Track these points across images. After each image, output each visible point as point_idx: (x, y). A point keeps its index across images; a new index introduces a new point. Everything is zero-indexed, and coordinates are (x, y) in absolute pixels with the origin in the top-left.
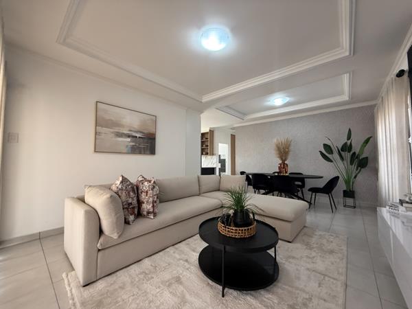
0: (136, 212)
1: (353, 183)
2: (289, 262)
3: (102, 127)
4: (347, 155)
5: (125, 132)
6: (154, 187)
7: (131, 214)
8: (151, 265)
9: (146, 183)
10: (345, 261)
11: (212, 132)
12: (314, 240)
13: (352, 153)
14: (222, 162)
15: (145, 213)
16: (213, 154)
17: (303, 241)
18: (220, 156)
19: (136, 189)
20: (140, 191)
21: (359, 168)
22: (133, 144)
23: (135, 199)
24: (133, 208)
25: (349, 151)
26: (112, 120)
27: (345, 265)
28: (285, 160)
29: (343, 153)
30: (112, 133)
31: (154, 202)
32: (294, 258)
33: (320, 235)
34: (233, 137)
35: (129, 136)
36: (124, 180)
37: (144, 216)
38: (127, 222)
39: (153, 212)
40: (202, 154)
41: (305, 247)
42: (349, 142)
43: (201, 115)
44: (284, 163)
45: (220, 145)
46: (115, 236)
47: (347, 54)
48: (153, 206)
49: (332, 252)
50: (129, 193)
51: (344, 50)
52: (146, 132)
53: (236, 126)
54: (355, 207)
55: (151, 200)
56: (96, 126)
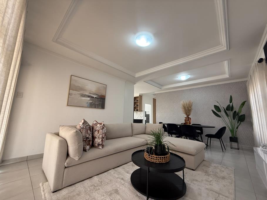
0: (91, 144)
1: (236, 132)
2: (194, 183)
3: (73, 90)
4: (231, 113)
5: (87, 94)
6: (103, 128)
7: (88, 145)
8: (99, 181)
9: (98, 125)
10: (233, 184)
11: (141, 96)
12: (210, 169)
13: (233, 112)
14: (147, 116)
15: (96, 145)
16: (141, 111)
17: (203, 170)
18: (146, 112)
19: (92, 129)
20: (94, 130)
21: (239, 122)
22: (91, 101)
23: (91, 135)
24: (89, 141)
25: (232, 110)
26: (79, 86)
27: (233, 188)
28: (189, 115)
29: (227, 112)
30: (79, 94)
31: (103, 138)
32: (196, 180)
33: (215, 166)
34: (154, 100)
35: (89, 97)
36: (85, 122)
37: (96, 147)
38: (85, 150)
39: (102, 144)
40: (134, 110)
41: (204, 174)
42: (231, 104)
43: (134, 85)
44: (188, 117)
45: (146, 105)
46: (76, 158)
47: (225, 49)
48: (102, 141)
49: (223, 178)
50: (87, 131)
51: (223, 47)
52: (100, 94)
53: (156, 93)
54: (238, 149)
55: (101, 136)
56: (70, 90)
